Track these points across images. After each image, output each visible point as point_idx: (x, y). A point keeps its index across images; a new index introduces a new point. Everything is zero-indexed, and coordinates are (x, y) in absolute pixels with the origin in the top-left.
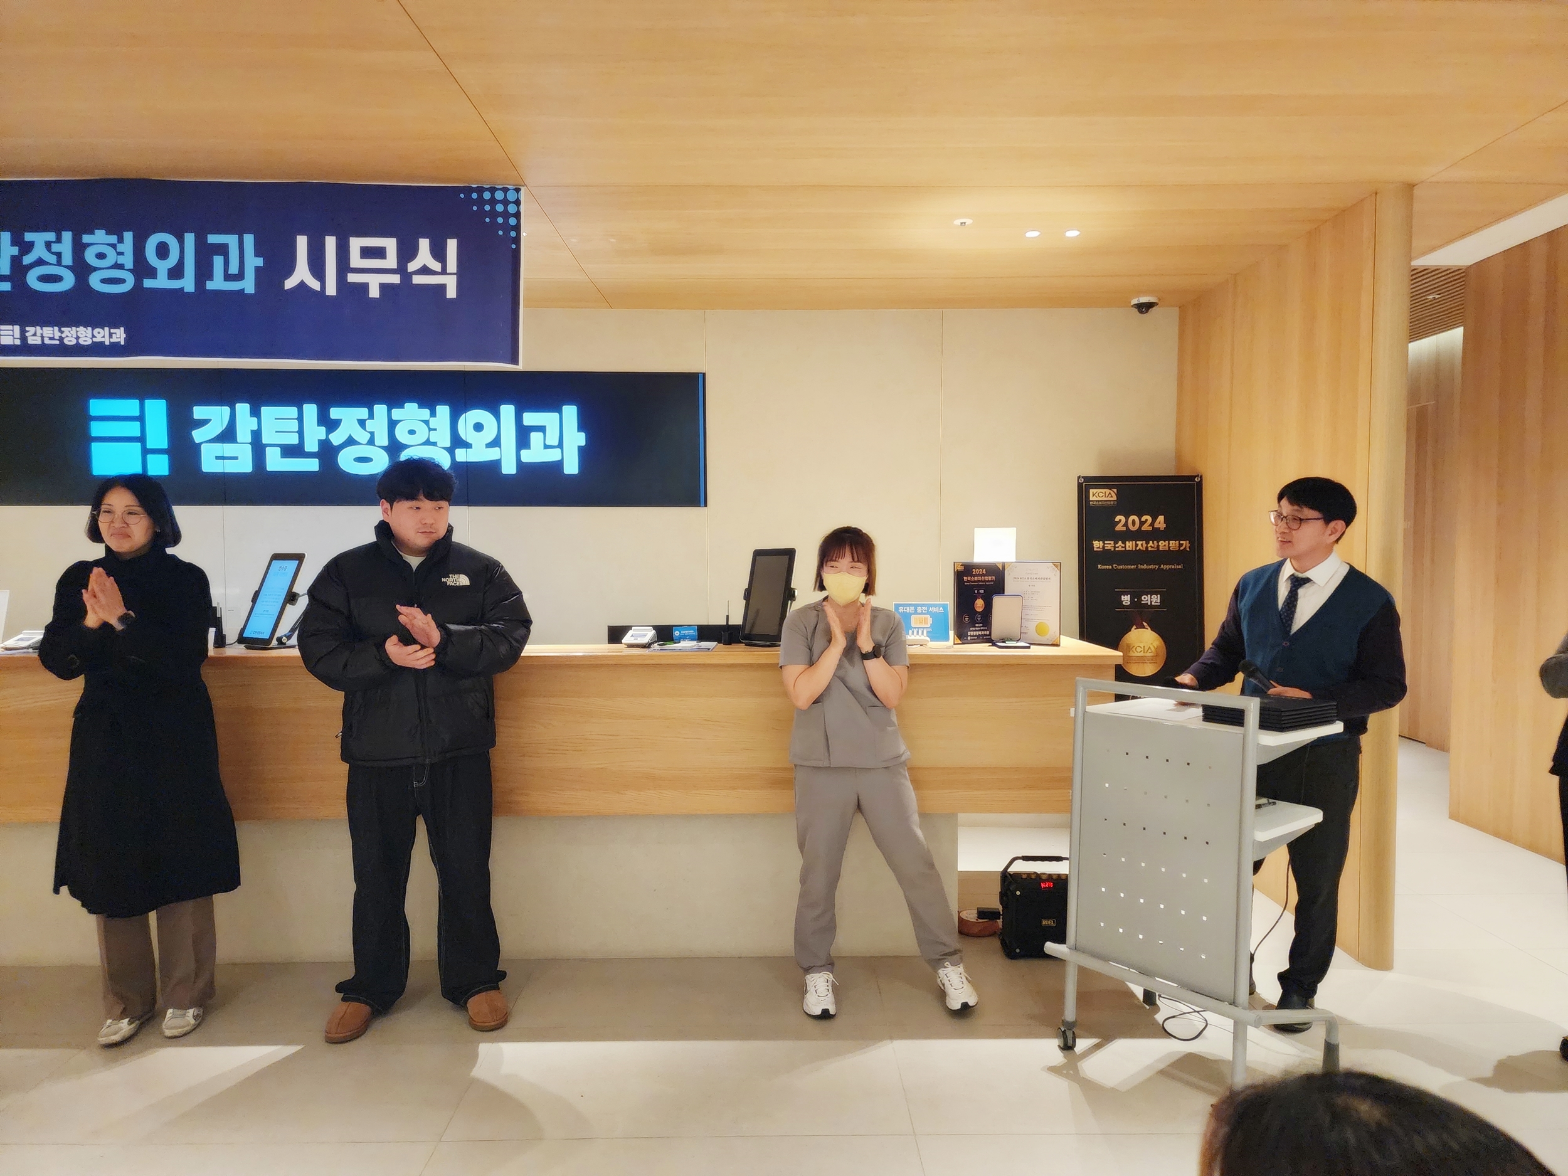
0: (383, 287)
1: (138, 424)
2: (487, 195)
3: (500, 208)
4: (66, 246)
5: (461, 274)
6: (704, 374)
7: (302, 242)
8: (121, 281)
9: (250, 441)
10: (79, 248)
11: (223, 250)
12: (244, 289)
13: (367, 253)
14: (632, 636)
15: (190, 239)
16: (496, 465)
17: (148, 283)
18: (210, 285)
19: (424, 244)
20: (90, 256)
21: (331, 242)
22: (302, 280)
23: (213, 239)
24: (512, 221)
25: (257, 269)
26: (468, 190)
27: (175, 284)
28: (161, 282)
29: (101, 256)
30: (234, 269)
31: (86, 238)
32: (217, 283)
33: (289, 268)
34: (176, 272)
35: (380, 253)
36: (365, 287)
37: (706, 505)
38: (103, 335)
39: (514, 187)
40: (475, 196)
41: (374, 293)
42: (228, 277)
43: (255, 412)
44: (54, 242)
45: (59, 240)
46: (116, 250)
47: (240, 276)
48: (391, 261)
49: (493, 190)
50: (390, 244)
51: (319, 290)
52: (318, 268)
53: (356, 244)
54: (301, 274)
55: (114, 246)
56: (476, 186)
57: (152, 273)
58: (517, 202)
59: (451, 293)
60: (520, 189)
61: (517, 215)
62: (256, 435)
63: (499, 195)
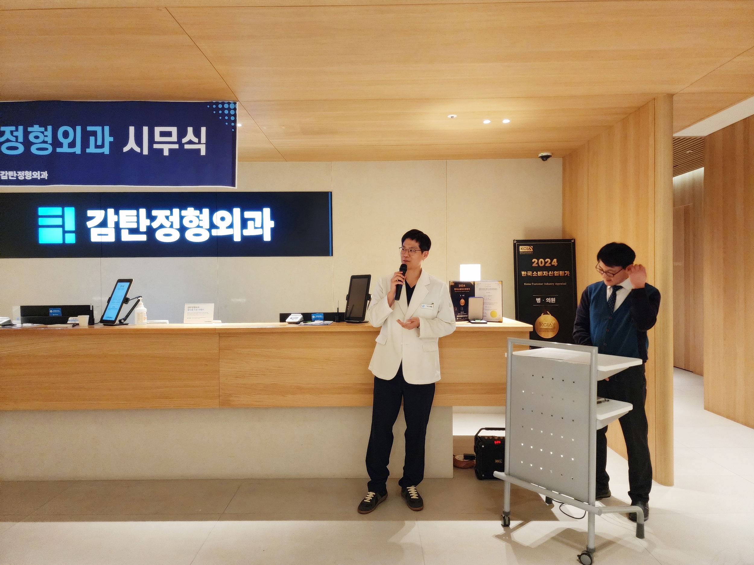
0: (170, 150)
1: (61, 219)
2: (220, 106)
3: (226, 112)
4: (20, 134)
5: (207, 144)
6: (331, 193)
7: (132, 129)
8: (46, 149)
9: (114, 226)
10: (26, 134)
11: (94, 134)
12: (104, 152)
13: (163, 134)
14: (291, 318)
15: (79, 129)
16: (231, 237)
17: (59, 150)
18: (88, 151)
19: (190, 130)
20: (31, 138)
21: (145, 129)
22: (132, 148)
23: (89, 128)
24: (232, 118)
25: (110, 142)
26: (211, 104)
27: (71, 150)
28: (65, 149)
29: (37, 137)
30: (99, 143)
31: (30, 129)
32: (91, 149)
33: (126, 142)
34: (72, 145)
35: (169, 134)
36: (162, 150)
37: (332, 255)
38: (37, 175)
39: (233, 102)
40: (214, 106)
41: (166, 153)
42: (97, 147)
43: (117, 213)
44: (14, 131)
45: (17, 130)
46: (44, 135)
47: (102, 146)
48: (174, 138)
49: (223, 104)
50: (174, 130)
51: (140, 152)
52: (139, 141)
53: (158, 130)
54: (131, 145)
55: (43, 133)
56: (215, 102)
57: (61, 145)
58: (235, 109)
59: (203, 153)
60: (236, 103)
61: (235, 115)
62: (117, 224)
63: (226, 106)
